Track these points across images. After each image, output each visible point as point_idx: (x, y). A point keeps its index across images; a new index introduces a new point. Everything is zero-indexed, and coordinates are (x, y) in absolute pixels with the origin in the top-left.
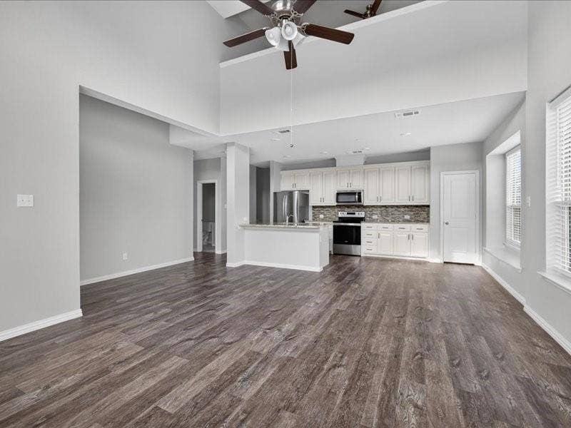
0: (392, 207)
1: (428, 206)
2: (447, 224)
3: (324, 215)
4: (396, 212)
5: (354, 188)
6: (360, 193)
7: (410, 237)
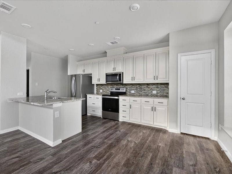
0: (144, 84)
1: (168, 84)
2: (183, 99)
3: (103, 90)
4: (146, 89)
5: (117, 71)
6: (120, 75)
7: (154, 109)
